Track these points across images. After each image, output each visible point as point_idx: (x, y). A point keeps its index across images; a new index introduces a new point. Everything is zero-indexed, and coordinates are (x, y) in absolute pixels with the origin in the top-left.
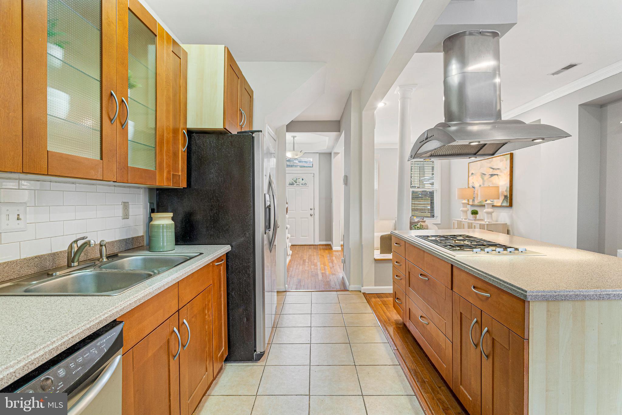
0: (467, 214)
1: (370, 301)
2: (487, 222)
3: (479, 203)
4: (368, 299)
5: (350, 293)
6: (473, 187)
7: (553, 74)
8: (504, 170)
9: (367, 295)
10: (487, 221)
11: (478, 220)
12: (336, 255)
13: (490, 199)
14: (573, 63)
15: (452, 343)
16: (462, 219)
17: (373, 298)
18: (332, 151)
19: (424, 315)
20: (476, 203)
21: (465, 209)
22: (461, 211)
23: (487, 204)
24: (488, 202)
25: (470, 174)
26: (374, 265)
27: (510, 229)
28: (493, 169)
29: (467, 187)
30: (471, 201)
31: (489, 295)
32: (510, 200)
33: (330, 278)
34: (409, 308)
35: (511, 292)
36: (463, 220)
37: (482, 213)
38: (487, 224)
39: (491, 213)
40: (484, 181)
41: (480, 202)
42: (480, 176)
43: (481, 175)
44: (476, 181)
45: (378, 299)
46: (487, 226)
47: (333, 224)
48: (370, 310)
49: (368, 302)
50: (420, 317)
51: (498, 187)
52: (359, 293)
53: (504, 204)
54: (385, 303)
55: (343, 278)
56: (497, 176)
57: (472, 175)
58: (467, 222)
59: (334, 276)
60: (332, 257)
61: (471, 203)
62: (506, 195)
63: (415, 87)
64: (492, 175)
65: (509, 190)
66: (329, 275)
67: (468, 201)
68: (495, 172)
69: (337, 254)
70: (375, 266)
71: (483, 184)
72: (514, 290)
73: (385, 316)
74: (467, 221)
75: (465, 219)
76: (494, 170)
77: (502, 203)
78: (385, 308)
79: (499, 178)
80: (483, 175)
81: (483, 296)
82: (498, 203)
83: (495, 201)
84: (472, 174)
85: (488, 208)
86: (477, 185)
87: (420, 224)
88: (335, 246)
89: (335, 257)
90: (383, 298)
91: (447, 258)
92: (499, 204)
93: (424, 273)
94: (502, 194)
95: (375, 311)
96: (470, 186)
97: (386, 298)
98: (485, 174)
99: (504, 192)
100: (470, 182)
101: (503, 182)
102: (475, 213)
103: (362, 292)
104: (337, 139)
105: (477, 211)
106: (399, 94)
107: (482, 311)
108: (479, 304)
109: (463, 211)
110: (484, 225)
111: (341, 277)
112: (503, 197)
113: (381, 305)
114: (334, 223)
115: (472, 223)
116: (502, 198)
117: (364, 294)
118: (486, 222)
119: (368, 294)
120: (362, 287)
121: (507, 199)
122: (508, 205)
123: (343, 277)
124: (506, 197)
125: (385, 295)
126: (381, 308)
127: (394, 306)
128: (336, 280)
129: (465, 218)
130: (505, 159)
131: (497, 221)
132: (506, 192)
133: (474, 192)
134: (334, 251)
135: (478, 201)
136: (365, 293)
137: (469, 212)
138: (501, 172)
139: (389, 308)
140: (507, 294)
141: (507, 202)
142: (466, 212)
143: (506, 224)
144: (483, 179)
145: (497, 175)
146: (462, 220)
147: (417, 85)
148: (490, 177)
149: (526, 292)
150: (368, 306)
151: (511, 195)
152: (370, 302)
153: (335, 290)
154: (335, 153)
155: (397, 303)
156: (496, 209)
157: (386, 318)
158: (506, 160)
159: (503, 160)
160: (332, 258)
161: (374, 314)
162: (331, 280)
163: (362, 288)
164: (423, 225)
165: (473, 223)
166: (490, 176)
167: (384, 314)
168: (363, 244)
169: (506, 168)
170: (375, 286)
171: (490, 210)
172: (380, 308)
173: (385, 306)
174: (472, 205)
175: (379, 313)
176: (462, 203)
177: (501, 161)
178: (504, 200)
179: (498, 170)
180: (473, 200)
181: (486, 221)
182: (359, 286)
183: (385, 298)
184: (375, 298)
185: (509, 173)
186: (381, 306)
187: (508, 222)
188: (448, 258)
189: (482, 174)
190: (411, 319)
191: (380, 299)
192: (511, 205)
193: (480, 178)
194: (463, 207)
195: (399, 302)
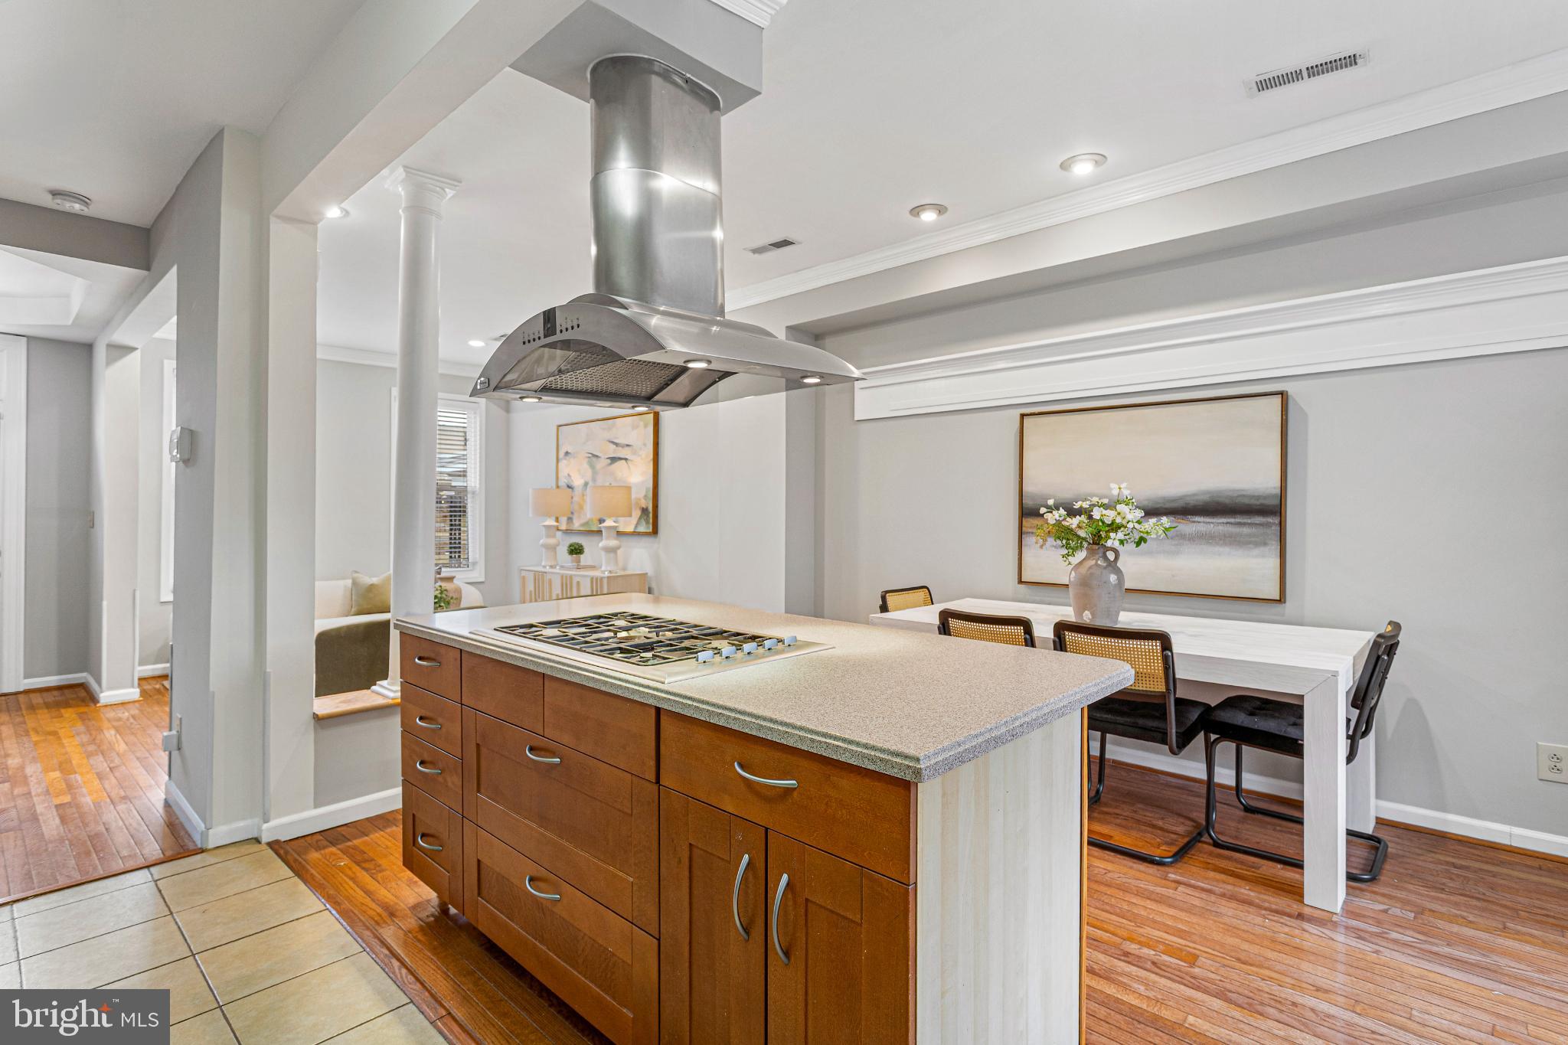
0: (556, 553)
1: (304, 867)
2: (606, 573)
3: (583, 525)
4: (296, 860)
5: (213, 860)
6: (569, 487)
7: (756, 251)
8: (641, 449)
9: (288, 848)
10: (605, 570)
11: (586, 567)
12: (120, 719)
13: (610, 516)
14: (790, 237)
15: (659, 940)
16: (544, 567)
17: (313, 850)
18: (96, 338)
19: (543, 873)
20: (577, 525)
21: (552, 541)
22: (542, 545)
23: (604, 527)
24: (609, 523)
25: (561, 454)
26: (311, 736)
27: (654, 586)
28: (617, 444)
29: (554, 487)
30: (563, 520)
31: (794, 782)
32: (652, 516)
33: (105, 818)
34: (479, 861)
35: (871, 767)
36: (548, 569)
37: (593, 550)
38: (608, 577)
39: (612, 550)
40: (595, 473)
41: (587, 523)
42: (587, 459)
43: (589, 457)
44: (576, 473)
45: (333, 849)
46: (608, 583)
47: (100, 606)
48: (311, 901)
49: (298, 874)
50: (530, 881)
51: (629, 488)
52: (256, 847)
53: (642, 529)
54: (363, 860)
55: (167, 805)
56: (624, 461)
57: (567, 458)
58: (558, 573)
59: (122, 807)
60: (100, 730)
61: (564, 527)
62: (645, 507)
63: (456, 186)
64: (614, 460)
65: (650, 495)
66: (97, 805)
67: (557, 520)
68: (622, 453)
69: (120, 715)
70: (316, 742)
71: (594, 480)
72: (881, 760)
73: (373, 906)
74: (557, 570)
75: (551, 567)
76: (617, 448)
77: (636, 527)
78: (365, 873)
79: (629, 467)
80: (594, 459)
81: (774, 787)
82: (629, 525)
83: (621, 519)
84: (567, 453)
85: (608, 538)
86: (578, 482)
87: (441, 586)
88: (110, 688)
89: (117, 730)
90: (349, 840)
91: (641, 689)
92: (630, 529)
93: (539, 741)
94: (637, 504)
95: (335, 900)
96: (563, 482)
97: (361, 837)
98: (597, 456)
99: (640, 499)
100: (563, 473)
101: (637, 475)
102: (576, 550)
103: (265, 839)
104: (133, 296)
105: (582, 546)
106: (403, 193)
107: (767, 829)
108: (757, 813)
109: (547, 547)
110: (602, 579)
111: (160, 806)
112: (639, 513)
113: (350, 869)
114: (105, 603)
115: (571, 577)
116: (637, 513)
117: (274, 845)
118: (603, 572)
119: (290, 843)
120: (266, 821)
121: (648, 516)
122: (651, 530)
123: (166, 801)
124: (644, 511)
125: (356, 827)
126: (351, 879)
127: (409, 862)
128: (135, 820)
129: (553, 563)
130: (642, 423)
131: (624, 569)
132: (645, 500)
133: (572, 498)
134: (106, 706)
135: (583, 521)
136: (277, 842)
137: (563, 550)
138: (635, 453)
139: (380, 872)
140: (851, 772)
141: (647, 522)
142: (553, 549)
143: (647, 574)
144: (592, 467)
145: (626, 459)
146: (543, 570)
147: (460, 182)
148: (611, 464)
149: (918, 760)
150: (302, 886)
151: (656, 507)
152: (307, 871)
153: (141, 862)
154: (111, 347)
155: (421, 848)
156: (624, 539)
157: (379, 910)
158: (646, 426)
159: (637, 427)
160: (98, 737)
161: (334, 912)
162: (113, 827)
163: (265, 826)
164: (447, 588)
165: (575, 575)
166: (609, 461)
167: (368, 901)
168: (268, 670)
169: (645, 445)
170: (316, 806)
171: (613, 543)
172: (347, 880)
173: (363, 868)
174: (568, 532)
175: (350, 901)
176: (544, 526)
177: (635, 427)
178: (640, 518)
179: (627, 448)
180: (570, 520)
181: (603, 568)
182: (249, 822)
183: (355, 838)
184: (318, 848)
185: (652, 457)
186: (350, 873)
187: (648, 568)
188: (646, 690)
189: (590, 455)
190: (484, 892)
191: (339, 846)
192: (655, 531)
193: (585, 465)
194: (548, 536)
195: (431, 847)
